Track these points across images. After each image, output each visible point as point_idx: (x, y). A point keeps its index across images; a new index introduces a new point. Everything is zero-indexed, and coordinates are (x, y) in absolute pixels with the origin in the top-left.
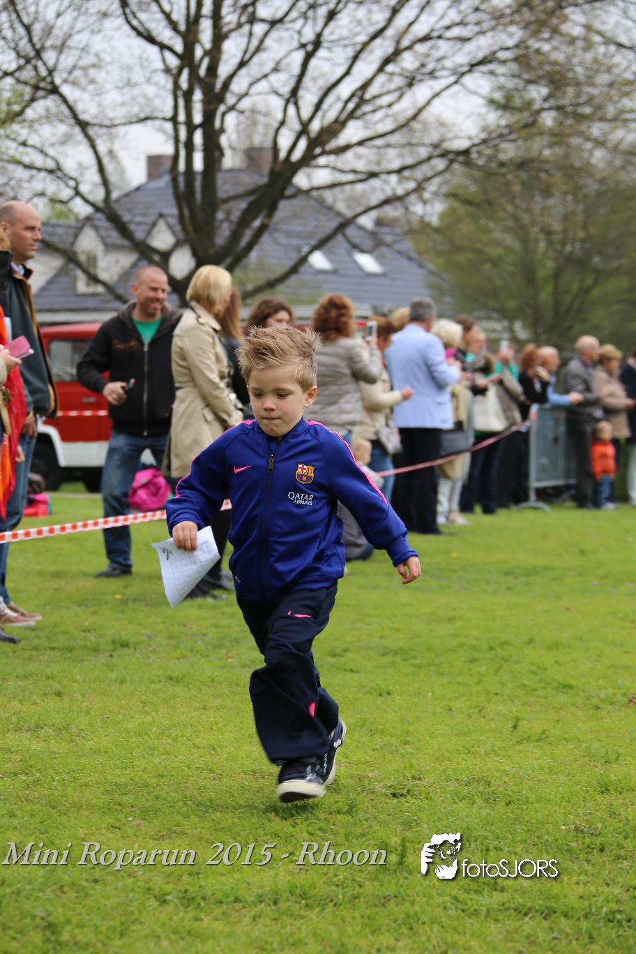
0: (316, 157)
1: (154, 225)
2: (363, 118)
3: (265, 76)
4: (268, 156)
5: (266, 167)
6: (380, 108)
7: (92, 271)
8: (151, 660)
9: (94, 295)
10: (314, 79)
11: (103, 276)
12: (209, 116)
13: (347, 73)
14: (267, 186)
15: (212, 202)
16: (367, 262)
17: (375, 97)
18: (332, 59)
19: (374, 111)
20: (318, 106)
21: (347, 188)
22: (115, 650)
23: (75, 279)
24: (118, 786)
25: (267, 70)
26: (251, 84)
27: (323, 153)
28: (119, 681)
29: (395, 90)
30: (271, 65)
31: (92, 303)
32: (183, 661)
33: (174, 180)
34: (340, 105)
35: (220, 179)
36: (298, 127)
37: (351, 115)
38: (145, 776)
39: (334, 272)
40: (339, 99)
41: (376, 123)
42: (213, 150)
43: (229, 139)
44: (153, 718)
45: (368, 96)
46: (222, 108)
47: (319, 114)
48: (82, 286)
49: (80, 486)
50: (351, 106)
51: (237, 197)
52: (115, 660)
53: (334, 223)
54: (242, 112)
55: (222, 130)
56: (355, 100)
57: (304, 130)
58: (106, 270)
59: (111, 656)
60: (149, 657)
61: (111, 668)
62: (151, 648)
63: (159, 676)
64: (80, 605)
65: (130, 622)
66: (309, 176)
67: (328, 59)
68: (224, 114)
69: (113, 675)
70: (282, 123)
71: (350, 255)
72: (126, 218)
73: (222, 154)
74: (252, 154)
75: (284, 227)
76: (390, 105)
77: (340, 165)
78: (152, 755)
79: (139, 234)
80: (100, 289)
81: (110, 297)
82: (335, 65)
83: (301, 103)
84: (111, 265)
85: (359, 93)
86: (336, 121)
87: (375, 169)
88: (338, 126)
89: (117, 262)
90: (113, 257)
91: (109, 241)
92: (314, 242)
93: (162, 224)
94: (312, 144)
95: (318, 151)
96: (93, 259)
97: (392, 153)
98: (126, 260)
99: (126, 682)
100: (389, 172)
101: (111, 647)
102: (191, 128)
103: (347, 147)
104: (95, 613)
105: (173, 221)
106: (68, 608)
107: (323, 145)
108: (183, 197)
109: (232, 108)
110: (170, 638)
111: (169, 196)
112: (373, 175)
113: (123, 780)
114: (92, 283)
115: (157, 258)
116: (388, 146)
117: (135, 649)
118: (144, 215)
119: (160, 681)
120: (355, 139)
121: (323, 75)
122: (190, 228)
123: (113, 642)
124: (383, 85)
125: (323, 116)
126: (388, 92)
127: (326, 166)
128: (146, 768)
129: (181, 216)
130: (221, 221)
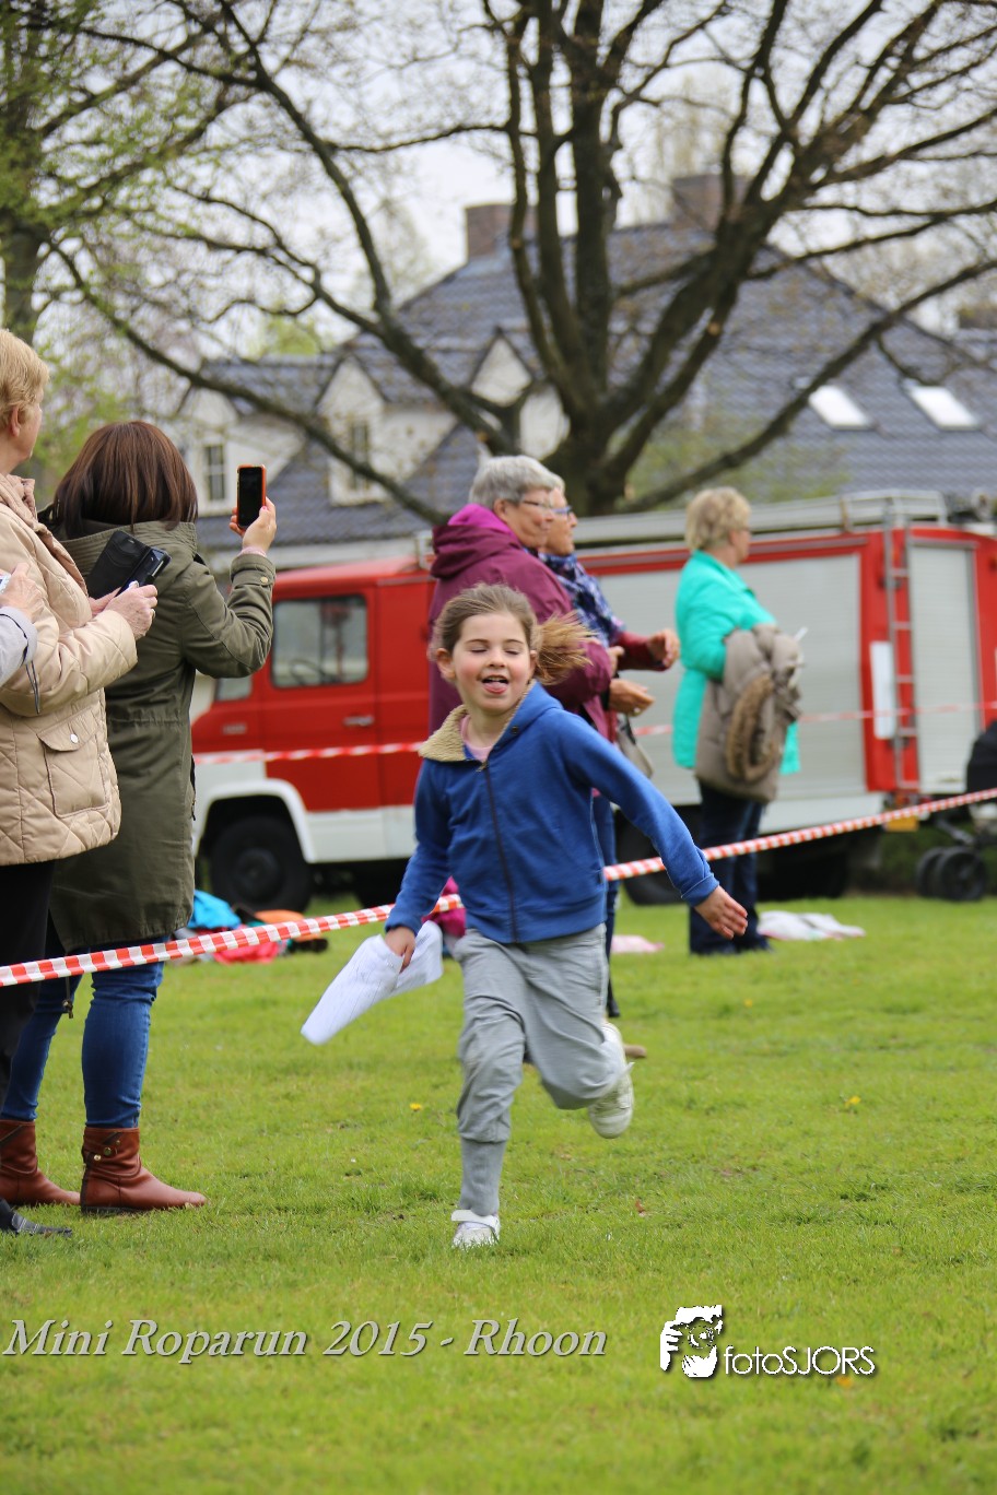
0: (813, 188)
1: (485, 353)
5: (712, 216)
7: (359, 457)
9: (364, 506)
11: (380, 464)
14: (712, 257)
15: (598, 298)
20: (814, 81)
23: (325, 475)
26: (673, 45)
27: (831, 179)
31: (361, 523)
33: (519, 259)
35: (614, 251)
37: (888, 95)
39: (871, 430)
40: (856, 62)
42: (597, 188)
43: (631, 164)
46: (613, 98)
48: (341, 488)
50: (883, 77)
51: (651, 283)
53: (861, 324)
54: (657, 102)
55: (615, 144)
57: (786, 133)
58: (388, 450)
68: (617, 112)
70: (740, 120)
71: (902, 392)
72: (421, 340)
73: (616, 195)
75: (757, 340)
79: (452, 372)
80: (377, 492)
81: (395, 507)
84: (399, 442)
89: (411, 433)
90: (401, 422)
91: (393, 391)
92: (817, 367)
93: (501, 350)
94: (804, 161)
96: (361, 432)
98: (431, 427)
102: (549, 144)
103: (881, 163)
105: (522, 341)
107: (829, 161)
109: (635, 97)
112: (939, 218)
114: (361, 481)
118: (460, 332)
120: (895, 147)
122: (555, 354)
123: (406, 1192)
125: (825, 103)
129: (535, 331)
130: (621, 337)
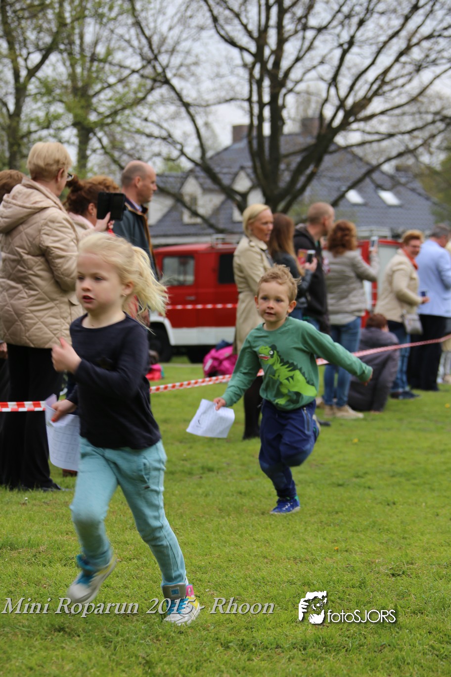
0: (350, 124)
1: (236, 175)
2: (384, 95)
3: (314, 67)
4: (316, 123)
5: (315, 132)
6: (396, 87)
7: (193, 208)
8: (228, 480)
9: (194, 225)
10: (349, 69)
11: (201, 211)
12: (274, 97)
13: (373, 63)
14: (315, 146)
15: (276, 157)
16: (388, 197)
17: (392, 80)
18: (362, 54)
19: (392, 90)
20: (352, 88)
21: (375, 145)
22: (203, 473)
23: (182, 214)
24: (199, 567)
25: (315, 63)
26: (304, 74)
27: (356, 120)
28: (204, 495)
29: (407, 75)
30: (318, 59)
31: (193, 230)
32: (251, 481)
33: (250, 143)
34: (367, 87)
35: (282, 141)
36: (337, 102)
37: (376, 93)
38: (219, 561)
39: (365, 205)
40: (366, 82)
41: (393, 98)
42: (277, 121)
43: (289, 113)
44: (226, 520)
45: (387, 79)
46: (284, 91)
47: (352, 93)
48: (187, 218)
49: (185, 359)
50: (375, 87)
51: (294, 153)
52: (204, 481)
53: (364, 170)
54: (298, 93)
55: (284, 106)
56: (378, 83)
57: (341, 105)
58: (203, 206)
59: (201, 478)
60: (227, 478)
61: (200, 486)
62: (229, 472)
63: (232, 491)
64: (181, 442)
65: (215, 454)
66: (345, 138)
67: (359, 54)
68: (285, 95)
69: (200, 491)
70: (326, 100)
71: (376, 193)
72: (217, 170)
73: (284, 123)
74: (305, 123)
75: (329, 174)
76: (403, 86)
77: (368, 129)
78: (225, 546)
79: (226, 181)
80: (199, 220)
81: (205, 226)
82: (365, 58)
83: (340, 86)
84: (208, 203)
85: (381, 77)
86: (365, 98)
87: (392, 131)
88: (366, 101)
89: (211, 201)
90: (208, 197)
91: (206, 186)
92: (349, 184)
93: (242, 175)
94: (348, 114)
95: (352, 119)
96: (194, 199)
97: (407, 119)
98: (217, 199)
99: (209, 495)
100: (403, 133)
101: (201, 472)
102: (262, 105)
103: (372, 116)
104: (191, 448)
105: (250, 171)
106: (172, 444)
107: (355, 114)
108: (256, 154)
109: (290, 91)
110: (243, 464)
111: (247, 154)
112: (391, 135)
113: (203, 563)
114: (193, 216)
115: (238, 198)
116: (404, 114)
117: (218, 473)
118: (229, 167)
119: (233, 495)
120: (378, 110)
121: (355, 65)
122: (261, 176)
123: (203, 468)
124: (398, 71)
125: (355, 95)
126: (402, 76)
127: (358, 130)
128: (220, 555)
129: (255, 168)
130: (283, 171)
